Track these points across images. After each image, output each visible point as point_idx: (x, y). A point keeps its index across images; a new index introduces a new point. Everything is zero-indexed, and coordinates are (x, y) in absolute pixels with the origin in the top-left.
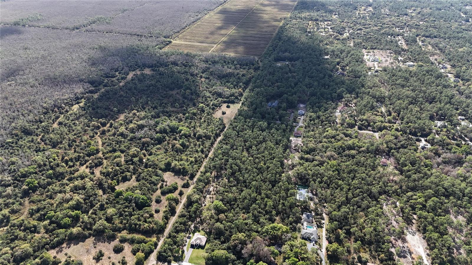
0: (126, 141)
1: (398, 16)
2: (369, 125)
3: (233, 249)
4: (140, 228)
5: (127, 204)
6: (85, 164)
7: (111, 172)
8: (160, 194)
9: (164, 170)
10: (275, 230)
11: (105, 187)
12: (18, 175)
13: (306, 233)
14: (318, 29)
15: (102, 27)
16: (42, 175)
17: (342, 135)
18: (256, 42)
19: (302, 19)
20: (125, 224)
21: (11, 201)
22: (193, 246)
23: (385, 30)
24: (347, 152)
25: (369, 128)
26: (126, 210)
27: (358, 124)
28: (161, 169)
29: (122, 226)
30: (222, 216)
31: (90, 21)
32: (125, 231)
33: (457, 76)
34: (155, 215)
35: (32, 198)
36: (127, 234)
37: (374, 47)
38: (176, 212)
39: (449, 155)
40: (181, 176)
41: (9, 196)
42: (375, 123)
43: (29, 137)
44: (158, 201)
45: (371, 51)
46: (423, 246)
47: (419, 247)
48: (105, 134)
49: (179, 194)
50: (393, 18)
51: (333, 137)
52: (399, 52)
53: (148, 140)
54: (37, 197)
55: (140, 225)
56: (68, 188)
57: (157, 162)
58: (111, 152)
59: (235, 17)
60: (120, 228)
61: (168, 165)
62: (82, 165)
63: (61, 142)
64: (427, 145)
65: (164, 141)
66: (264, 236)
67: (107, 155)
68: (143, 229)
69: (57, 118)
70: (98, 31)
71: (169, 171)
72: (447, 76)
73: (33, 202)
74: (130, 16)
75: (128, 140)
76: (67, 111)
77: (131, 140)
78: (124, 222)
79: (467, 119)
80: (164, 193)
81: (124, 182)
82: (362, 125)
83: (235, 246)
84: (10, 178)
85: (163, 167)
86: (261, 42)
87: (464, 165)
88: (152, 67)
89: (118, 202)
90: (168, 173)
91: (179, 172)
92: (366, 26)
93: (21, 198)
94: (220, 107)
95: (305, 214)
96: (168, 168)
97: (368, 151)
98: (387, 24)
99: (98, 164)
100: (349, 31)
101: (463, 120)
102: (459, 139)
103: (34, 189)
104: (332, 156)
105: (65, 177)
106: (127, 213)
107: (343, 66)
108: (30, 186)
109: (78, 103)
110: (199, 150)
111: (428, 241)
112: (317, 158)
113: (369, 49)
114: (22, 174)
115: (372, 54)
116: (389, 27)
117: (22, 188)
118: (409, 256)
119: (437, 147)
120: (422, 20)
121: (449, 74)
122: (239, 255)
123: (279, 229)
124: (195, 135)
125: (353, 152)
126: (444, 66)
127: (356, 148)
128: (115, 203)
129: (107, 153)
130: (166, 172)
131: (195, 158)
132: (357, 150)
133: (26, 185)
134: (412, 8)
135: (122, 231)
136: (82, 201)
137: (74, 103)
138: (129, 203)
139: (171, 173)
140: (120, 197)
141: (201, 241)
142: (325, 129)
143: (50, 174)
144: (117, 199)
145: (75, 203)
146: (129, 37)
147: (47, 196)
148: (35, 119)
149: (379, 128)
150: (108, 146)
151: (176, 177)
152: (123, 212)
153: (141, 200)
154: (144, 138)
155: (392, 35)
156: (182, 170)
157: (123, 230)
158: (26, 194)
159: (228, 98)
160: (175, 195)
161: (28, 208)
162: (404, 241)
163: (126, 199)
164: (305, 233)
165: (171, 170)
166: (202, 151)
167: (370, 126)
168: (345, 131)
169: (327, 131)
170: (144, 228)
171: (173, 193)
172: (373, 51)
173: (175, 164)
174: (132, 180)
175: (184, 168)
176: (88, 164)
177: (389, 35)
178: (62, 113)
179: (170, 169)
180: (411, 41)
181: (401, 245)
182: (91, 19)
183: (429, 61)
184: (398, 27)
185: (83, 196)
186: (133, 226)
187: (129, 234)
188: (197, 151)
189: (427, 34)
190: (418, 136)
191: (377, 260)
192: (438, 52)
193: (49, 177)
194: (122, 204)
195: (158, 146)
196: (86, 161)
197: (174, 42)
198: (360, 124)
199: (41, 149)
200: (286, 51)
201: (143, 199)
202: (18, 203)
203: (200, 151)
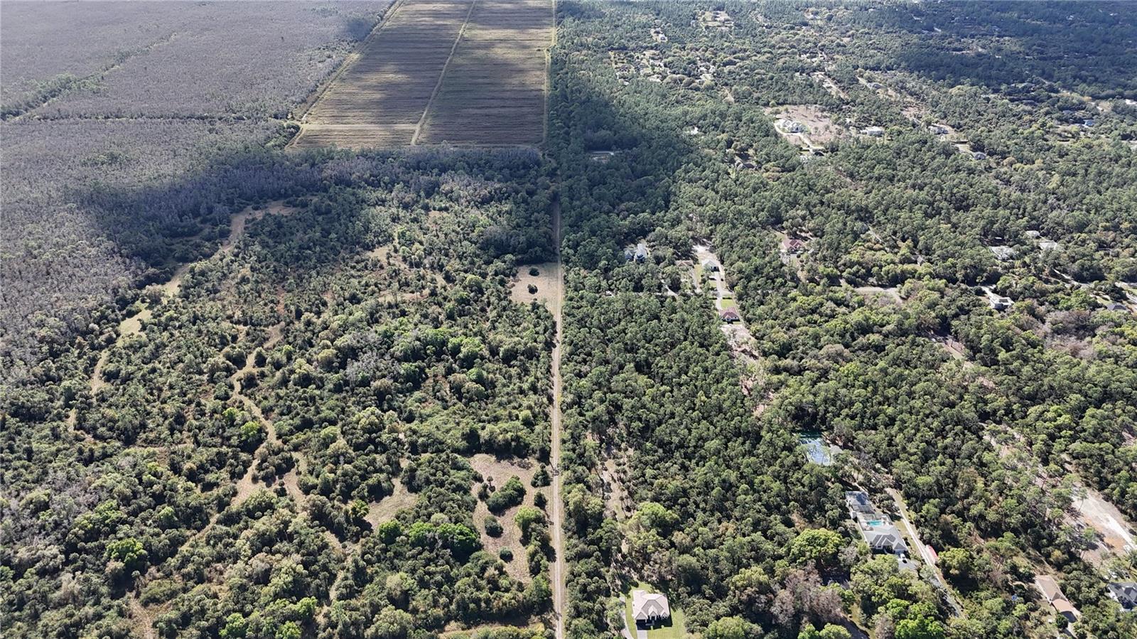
0: (326, 393)
1: (792, 28)
2: (869, 273)
3: (747, 609)
4: (491, 609)
5: (426, 554)
6: (246, 472)
7: (335, 482)
8: (489, 514)
9: (469, 452)
10: (818, 545)
11: (339, 523)
12: (75, 534)
13: (878, 537)
14: (638, 70)
15: (86, 105)
16: (144, 520)
17: (831, 304)
18: (513, 110)
19: (589, 49)
20: (446, 606)
21: (89, 610)
22: (642, 625)
23: (782, 60)
24: (862, 340)
25: (871, 280)
26: (432, 568)
27: (844, 274)
28: (456, 450)
29: (439, 612)
30: (678, 537)
31: (40, 92)
32: (453, 624)
33: (977, 147)
34: (508, 567)
35: (143, 590)
36: (463, 629)
37: (781, 101)
38: (554, 550)
39: (1061, 315)
40: (516, 460)
41: (75, 599)
42: (881, 267)
43: (38, 426)
44: (495, 532)
45: (781, 108)
46: (1113, 516)
47: (1108, 521)
48: (257, 385)
49: (536, 505)
50: (784, 32)
51: (813, 311)
52: (835, 107)
53: (387, 382)
54: (160, 585)
55: (488, 601)
56: (242, 544)
57: (439, 435)
58: (299, 428)
59: (428, 54)
60: (437, 619)
61: (472, 436)
62: (236, 476)
63: (143, 426)
64: (1006, 301)
65: (424, 380)
66: (800, 563)
67: (294, 440)
68: (500, 609)
69: (94, 361)
70: (80, 117)
71: (479, 452)
72: (957, 149)
73: (154, 600)
74: (149, 68)
75: (330, 391)
76: (111, 341)
77: (338, 389)
78: (443, 600)
79: (1044, 235)
80: (497, 509)
81: (378, 499)
82: (854, 274)
83: (751, 601)
84: (54, 550)
85: (462, 444)
86: (525, 110)
87: (1099, 332)
88: (286, 196)
89: (398, 555)
90: (478, 456)
91: (508, 451)
92: (740, 55)
93: (113, 597)
94: (514, 275)
95: (851, 494)
96: (473, 444)
97: (902, 332)
98: (780, 48)
99: (284, 465)
100: (708, 68)
101: (1038, 238)
102: (1053, 280)
103: (139, 564)
104: (840, 355)
105: (208, 516)
106: (438, 577)
107: (742, 149)
108: (127, 558)
109: (131, 314)
110: (525, 386)
111: (1118, 503)
112: (808, 362)
113: (773, 106)
114: (86, 532)
115: (784, 114)
116: (786, 53)
117: (108, 570)
118: (1099, 544)
119: (1028, 301)
120: (843, 34)
121: (958, 145)
122: (766, 619)
123: (826, 541)
124: (494, 352)
125: (874, 338)
126: (940, 128)
127: (876, 328)
128: (391, 559)
129: (291, 433)
130: (472, 455)
131: (530, 408)
132: (880, 333)
133: (117, 559)
134: (811, 9)
135: (445, 625)
136: (300, 568)
137: (120, 317)
138: (431, 551)
139: (484, 455)
140: (398, 539)
141: (660, 607)
142: (785, 294)
143: (167, 517)
144: (394, 547)
145: (290, 579)
146: (177, 124)
147: (187, 577)
148: (35, 375)
149: (893, 276)
150: (282, 414)
151: (504, 463)
152: (427, 577)
153: (460, 537)
154: (374, 378)
155: (802, 70)
156: (513, 443)
157: (447, 622)
158: (121, 584)
159: (523, 252)
160: (527, 508)
161: (148, 622)
162: (1074, 513)
163: (420, 542)
164: (877, 539)
165: (483, 448)
166: (534, 389)
167: (872, 276)
168: (831, 294)
169: (794, 299)
170: (504, 604)
171: (520, 503)
172: (787, 110)
173: (492, 433)
174: (396, 492)
175: (517, 439)
176: (252, 470)
177: (796, 71)
178: (101, 348)
179: (480, 445)
180: (848, 82)
181: (1074, 524)
182: (41, 85)
183: (905, 122)
184: (806, 53)
185: (298, 557)
186: (472, 606)
187: (469, 628)
188: (522, 392)
189: (871, 64)
190: (976, 284)
191: (1047, 565)
192: (909, 99)
193: (166, 524)
194: (414, 557)
195: (417, 394)
196: (246, 464)
197: (304, 127)
198: (849, 273)
199: (97, 454)
200: (598, 126)
201: (461, 533)
202: (113, 613)
203: (530, 389)
